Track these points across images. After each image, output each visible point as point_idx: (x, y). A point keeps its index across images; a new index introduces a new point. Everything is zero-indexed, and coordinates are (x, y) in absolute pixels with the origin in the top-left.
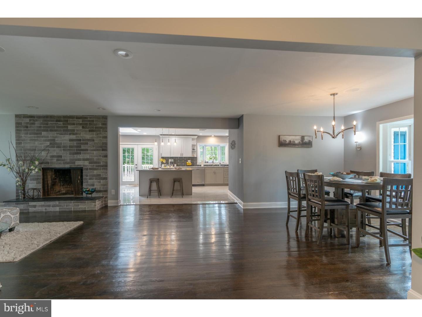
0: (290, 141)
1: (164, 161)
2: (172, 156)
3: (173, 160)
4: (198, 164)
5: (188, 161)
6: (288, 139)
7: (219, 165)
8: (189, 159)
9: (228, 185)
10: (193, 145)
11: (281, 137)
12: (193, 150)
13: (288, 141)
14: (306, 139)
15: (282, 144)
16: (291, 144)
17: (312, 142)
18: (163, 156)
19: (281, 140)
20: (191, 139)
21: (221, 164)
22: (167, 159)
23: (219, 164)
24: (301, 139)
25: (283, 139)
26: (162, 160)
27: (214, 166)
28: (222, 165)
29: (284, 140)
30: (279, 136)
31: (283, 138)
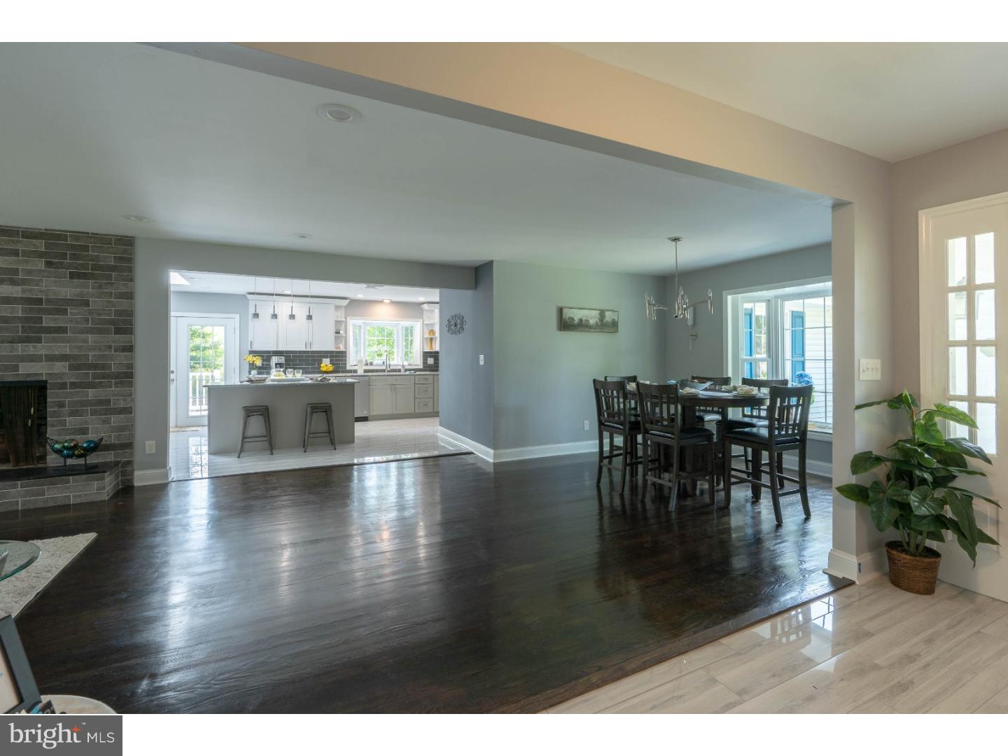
0: (581, 320)
1: (259, 362)
2: (280, 349)
3: (283, 358)
4: (348, 368)
5: (324, 360)
6: (577, 315)
7: (400, 371)
8: (326, 357)
9: (438, 416)
10: (337, 322)
11: (565, 311)
12: (336, 333)
13: (576, 321)
14: (609, 317)
15: (565, 325)
16: (582, 326)
17: (617, 322)
18: (256, 348)
19: (564, 316)
20: (332, 308)
21: (406, 367)
22: (266, 356)
23: (400, 367)
24: (599, 316)
25: (568, 316)
26: (251, 358)
27: (389, 371)
28: (406, 370)
29: (569, 318)
30: (560, 310)
31: (568, 314)
